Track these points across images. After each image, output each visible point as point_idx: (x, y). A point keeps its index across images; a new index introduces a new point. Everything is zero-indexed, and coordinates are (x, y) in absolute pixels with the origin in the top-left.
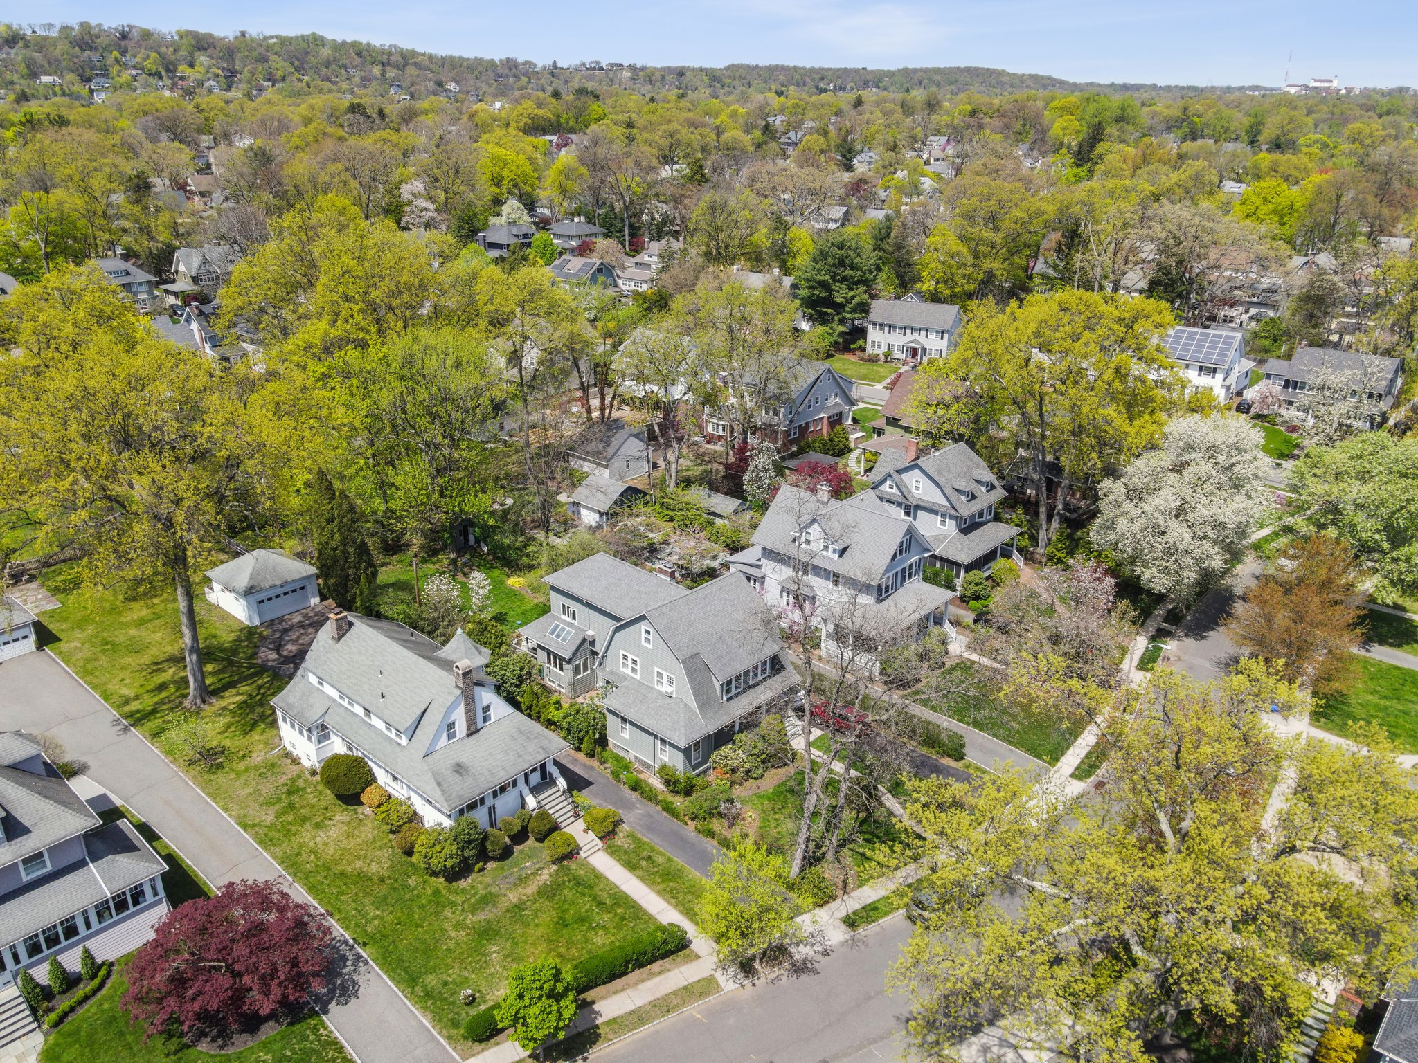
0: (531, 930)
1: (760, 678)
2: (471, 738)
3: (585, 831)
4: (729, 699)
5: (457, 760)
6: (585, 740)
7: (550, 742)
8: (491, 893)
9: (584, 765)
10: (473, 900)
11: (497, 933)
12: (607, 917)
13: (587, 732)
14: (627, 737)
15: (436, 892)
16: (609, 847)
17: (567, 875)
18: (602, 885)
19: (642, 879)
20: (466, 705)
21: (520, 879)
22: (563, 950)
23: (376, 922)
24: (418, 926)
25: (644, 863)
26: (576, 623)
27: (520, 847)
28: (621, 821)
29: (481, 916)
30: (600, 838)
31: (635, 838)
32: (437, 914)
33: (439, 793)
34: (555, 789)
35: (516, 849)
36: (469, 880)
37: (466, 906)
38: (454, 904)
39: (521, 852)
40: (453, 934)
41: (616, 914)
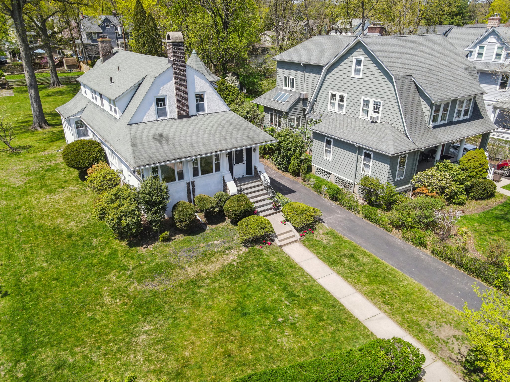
0: (200, 312)
1: (462, 118)
2: (181, 120)
3: (283, 223)
4: (435, 127)
5: (161, 132)
6: (292, 158)
7: (257, 134)
8: (167, 264)
9: (290, 180)
10: (145, 267)
11: (159, 309)
12: (298, 313)
13: (295, 151)
14: (330, 159)
15: (113, 254)
16: (307, 240)
17: (258, 260)
18: (295, 276)
19: (344, 277)
20: (176, 81)
21: (204, 255)
22: (232, 347)
23: (36, 273)
24: (75, 284)
25: (346, 261)
26: (294, 90)
27: (214, 227)
28: (320, 220)
29: (149, 286)
30: (299, 230)
31: (335, 236)
32: (100, 275)
33: (131, 151)
34: (259, 183)
35: (209, 227)
36: (151, 247)
37: (135, 272)
38: (124, 268)
39: (213, 231)
40: (107, 300)
41: (310, 311)
